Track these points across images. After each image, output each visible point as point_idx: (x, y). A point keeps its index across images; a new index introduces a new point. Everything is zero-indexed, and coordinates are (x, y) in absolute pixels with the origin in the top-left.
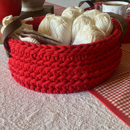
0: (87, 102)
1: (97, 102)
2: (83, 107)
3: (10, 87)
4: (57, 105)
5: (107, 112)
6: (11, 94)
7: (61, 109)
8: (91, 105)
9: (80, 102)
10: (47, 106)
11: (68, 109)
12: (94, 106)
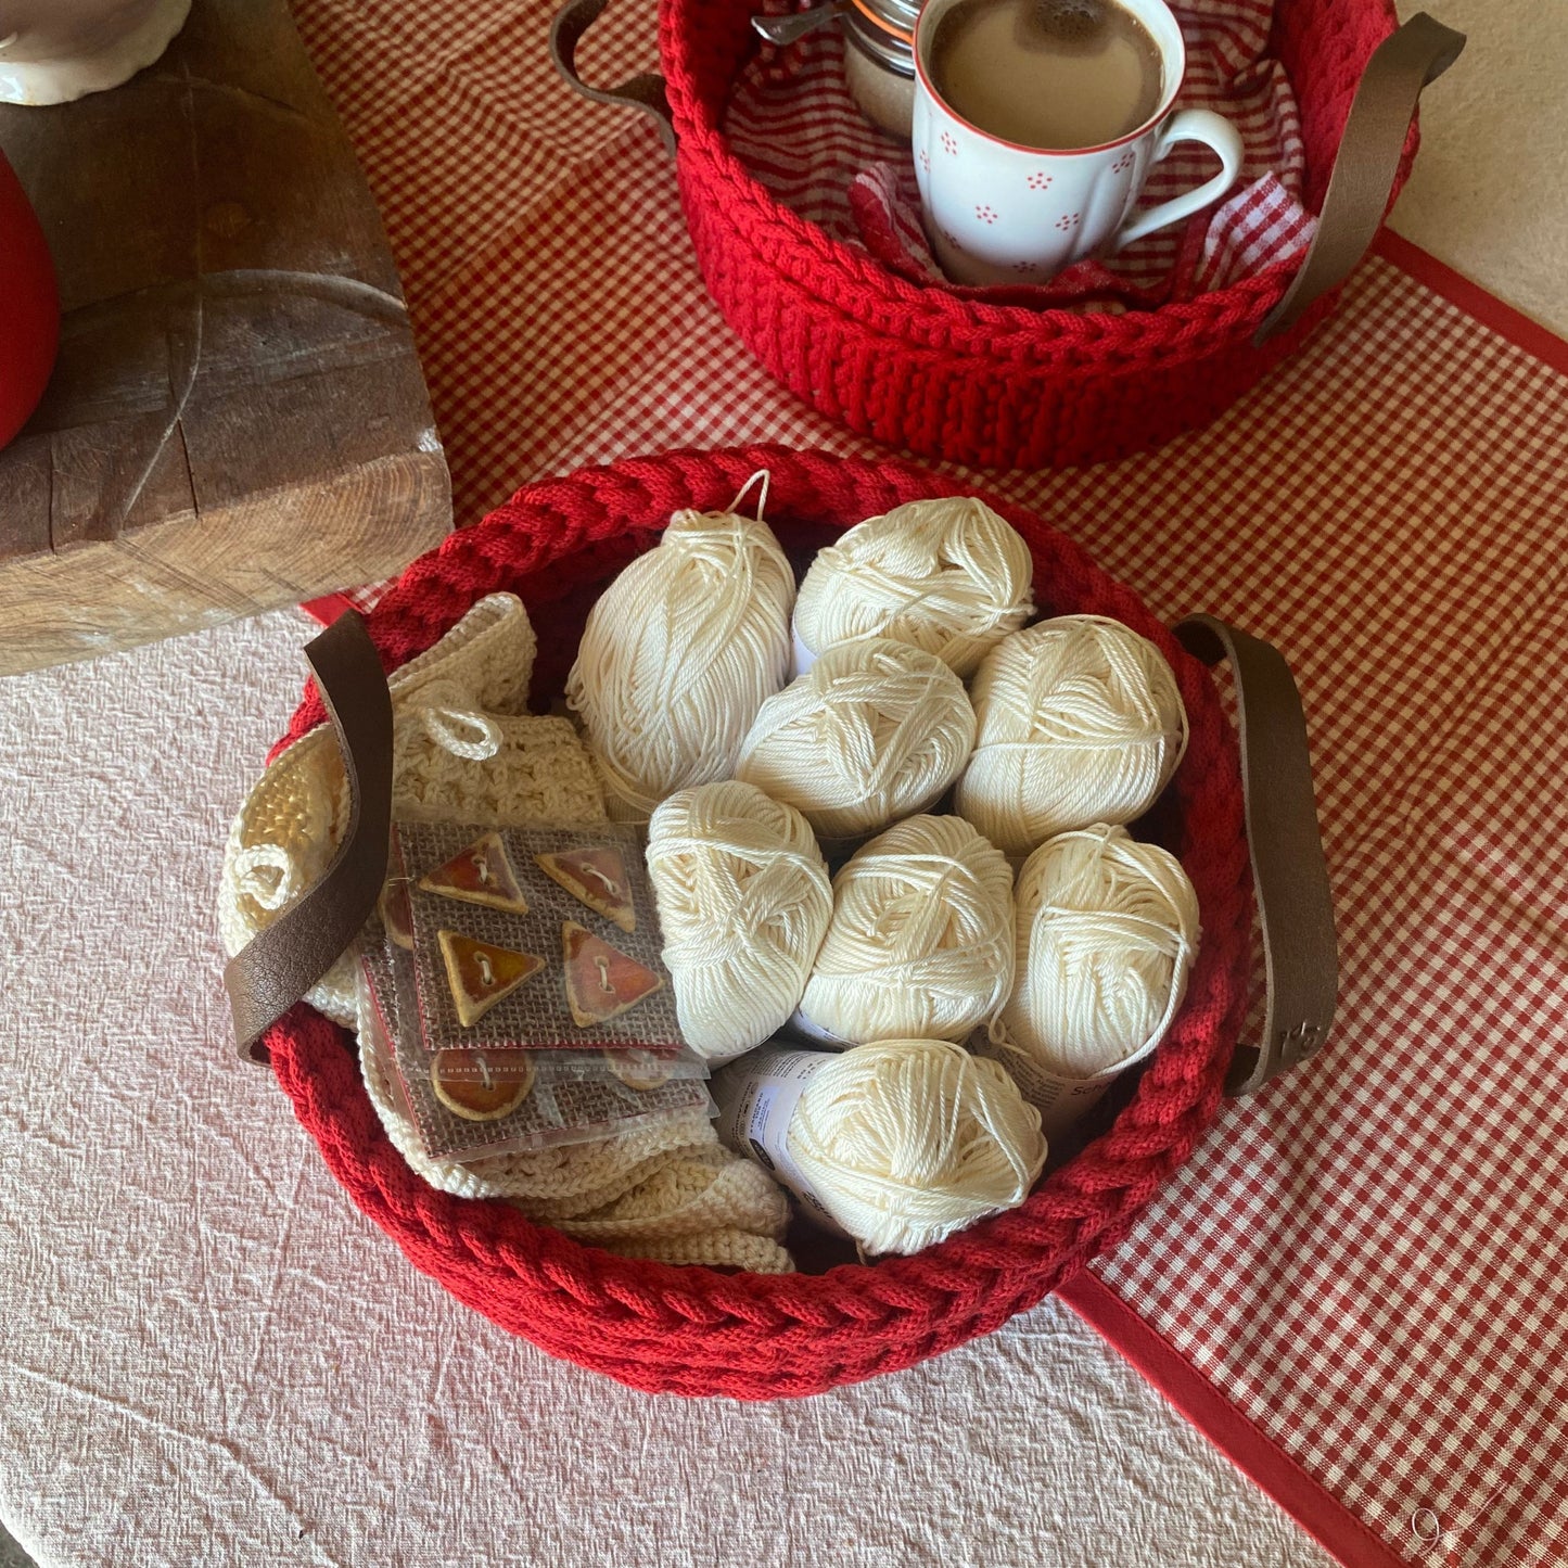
0: (1047, 1383)
1: (1101, 1368)
2: (1033, 1436)
3: (479, 1351)
4: (877, 1461)
5: (1181, 1443)
6: (525, 1424)
7: (913, 1491)
8: (1077, 1403)
9: (1005, 1392)
10: (818, 1485)
11: (956, 1485)
12: (1099, 1411)
